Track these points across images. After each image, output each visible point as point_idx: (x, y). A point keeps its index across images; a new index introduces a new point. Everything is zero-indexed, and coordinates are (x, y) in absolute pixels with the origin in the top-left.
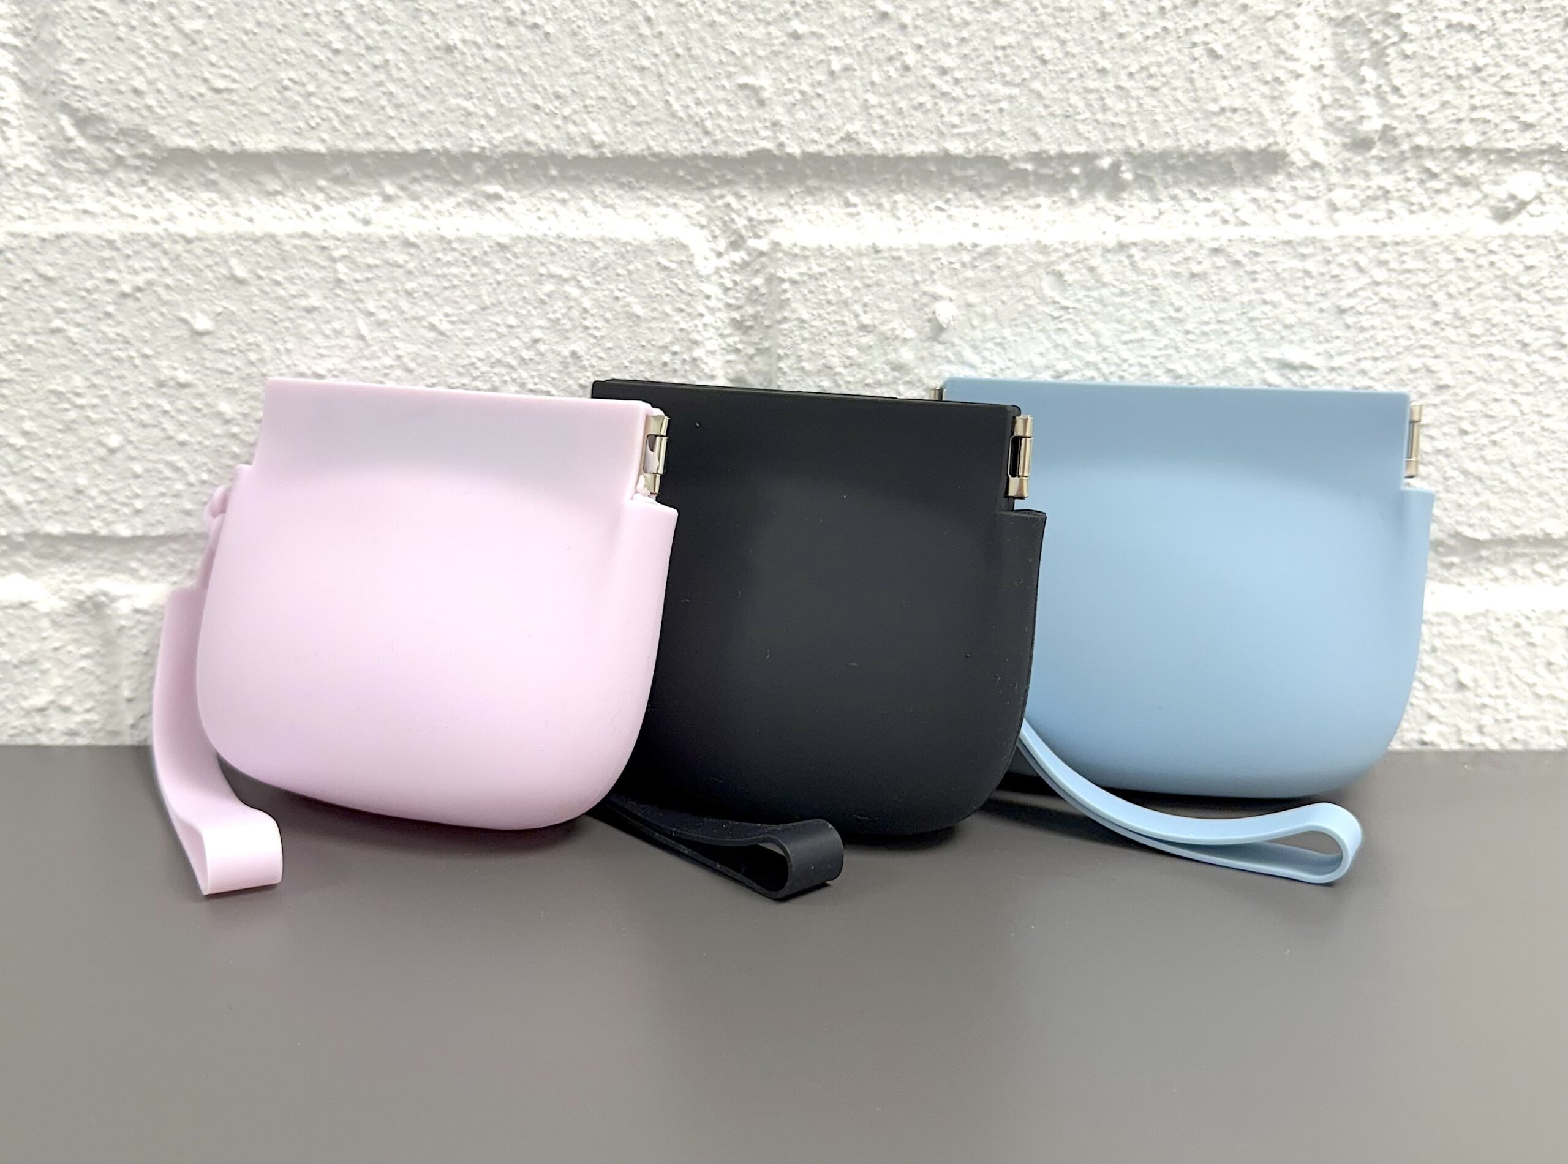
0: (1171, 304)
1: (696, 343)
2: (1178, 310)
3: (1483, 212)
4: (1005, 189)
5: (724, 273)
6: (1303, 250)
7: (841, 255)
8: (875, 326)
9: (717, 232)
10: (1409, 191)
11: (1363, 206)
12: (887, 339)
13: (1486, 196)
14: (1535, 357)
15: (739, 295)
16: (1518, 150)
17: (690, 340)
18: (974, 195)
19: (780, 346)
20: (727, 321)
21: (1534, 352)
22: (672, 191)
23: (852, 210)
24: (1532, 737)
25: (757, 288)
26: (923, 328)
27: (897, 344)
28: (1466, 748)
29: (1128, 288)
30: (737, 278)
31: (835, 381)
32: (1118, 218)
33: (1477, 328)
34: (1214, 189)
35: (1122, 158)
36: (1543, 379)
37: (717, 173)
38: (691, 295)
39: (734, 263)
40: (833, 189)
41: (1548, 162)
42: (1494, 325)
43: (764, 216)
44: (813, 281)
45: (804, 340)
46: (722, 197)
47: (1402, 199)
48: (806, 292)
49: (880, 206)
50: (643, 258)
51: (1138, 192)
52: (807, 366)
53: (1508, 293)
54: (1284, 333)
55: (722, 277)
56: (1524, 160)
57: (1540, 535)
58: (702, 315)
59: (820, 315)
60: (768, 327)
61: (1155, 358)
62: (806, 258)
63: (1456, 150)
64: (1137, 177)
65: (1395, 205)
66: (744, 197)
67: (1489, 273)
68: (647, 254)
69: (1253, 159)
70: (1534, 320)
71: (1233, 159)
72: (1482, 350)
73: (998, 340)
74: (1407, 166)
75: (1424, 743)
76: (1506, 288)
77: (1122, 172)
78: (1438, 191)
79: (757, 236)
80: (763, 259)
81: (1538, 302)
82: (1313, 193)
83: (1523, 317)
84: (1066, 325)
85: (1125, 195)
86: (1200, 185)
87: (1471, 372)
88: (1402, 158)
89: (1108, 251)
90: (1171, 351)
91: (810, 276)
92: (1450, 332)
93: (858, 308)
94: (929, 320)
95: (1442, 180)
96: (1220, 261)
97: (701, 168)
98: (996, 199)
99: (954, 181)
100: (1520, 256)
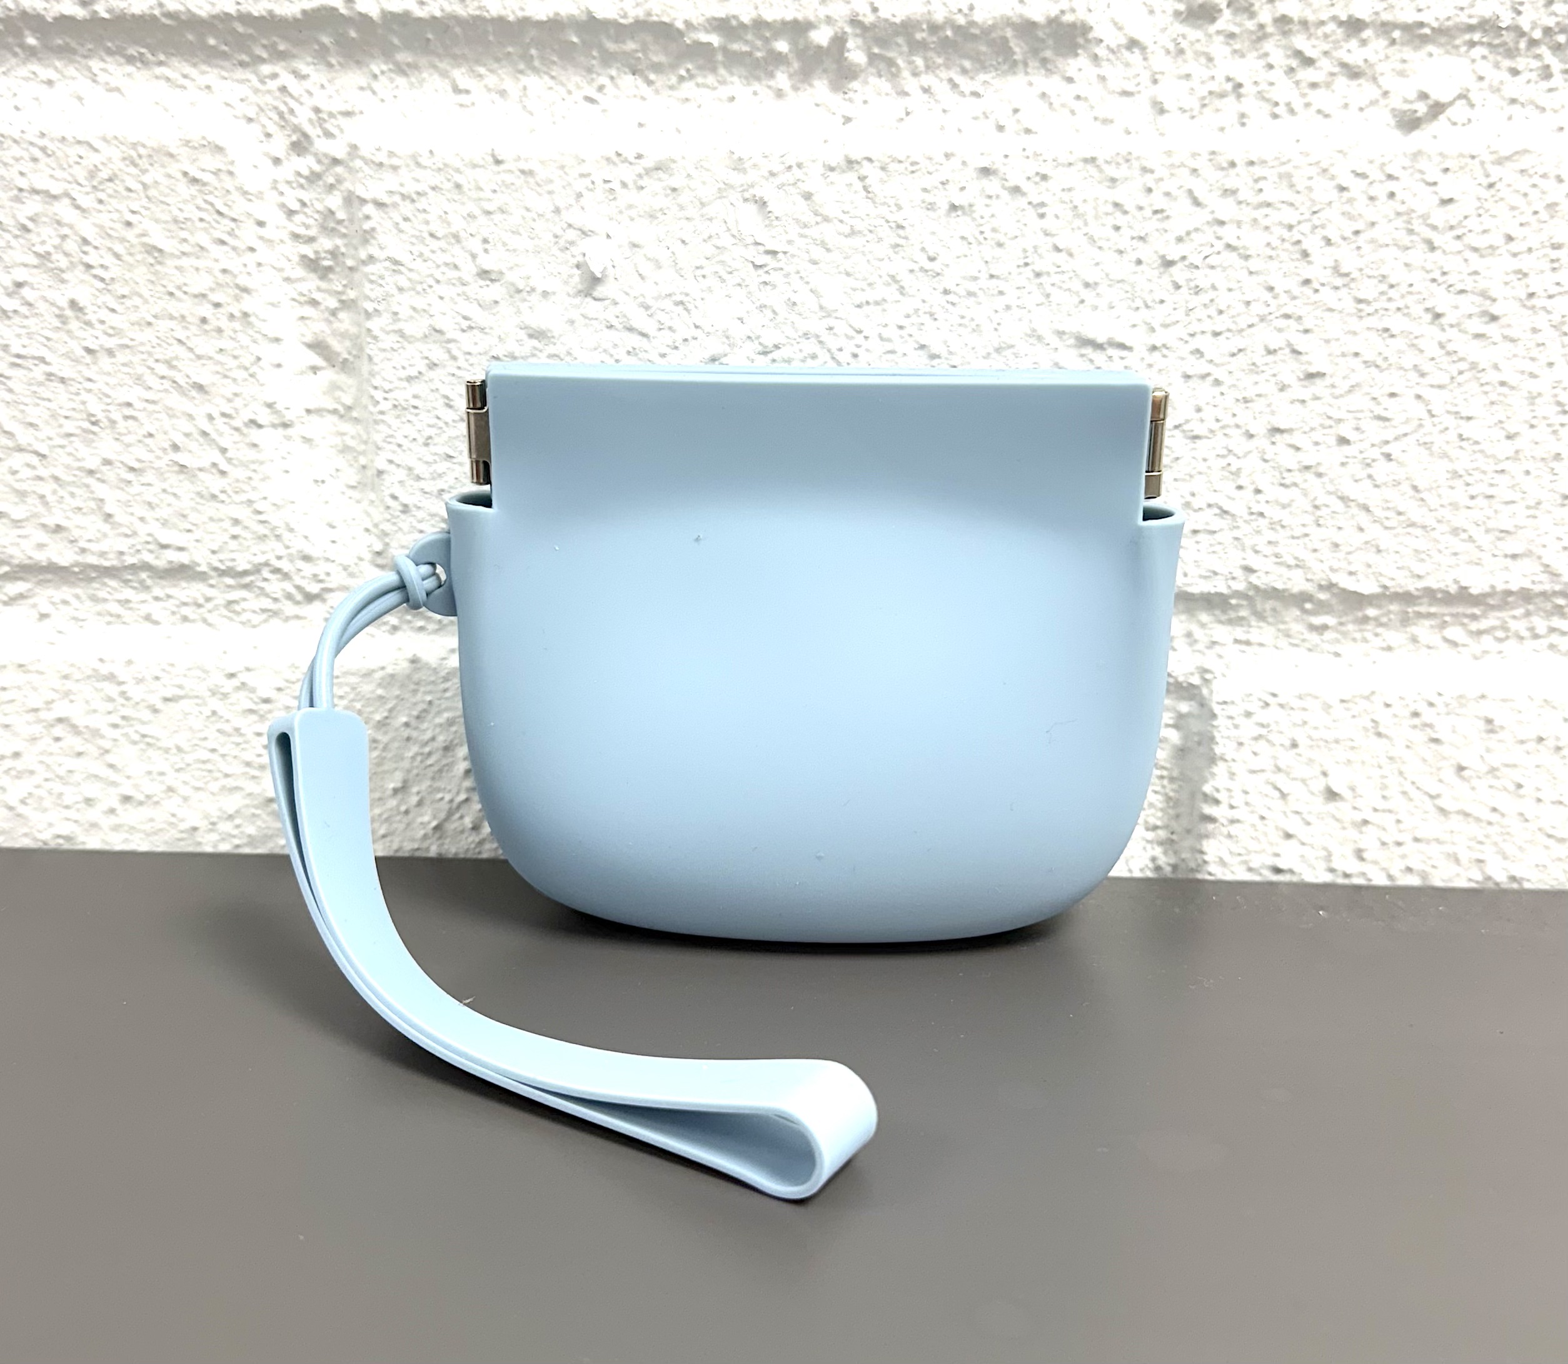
0: (923, 249)
1: (245, 290)
2: (932, 259)
3: (1382, 118)
4: (683, 72)
5: (282, 187)
6: (1111, 171)
7: (446, 165)
8: (501, 273)
9: (272, 128)
10: (1272, 84)
11: (1204, 106)
12: (519, 291)
13: (1386, 94)
14: (1452, 333)
15: (311, 222)
16: (1435, 25)
17: (237, 286)
18: (639, 81)
19: (368, 298)
20: (296, 259)
21: (1452, 326)
22: (204, 67)
23: (463, 99)
24: (1434, 867)
25: (332, 213)
26: (571, 276)
27: (535, 298)
28: (1341, 881)
29: (859, 226)
30: (306, 196)
31: (449, 352)
32: (848, 120)
33: (1368, 289)
34: (982, 77)
35: (848, 29)
36: (1463, 366)
37: (265, 42)
38: (234, 220)
39: (299, 174)
40: (435, 67)
41: (1481, 43)
42: (1392, 286)
43: (336, 106)
44: (408, 202)
45: (401, 289)
46: (274, 76)
47: (1261, 96)
48: (399, 220)
49: (503, 93)
50: (163, 166)
51: (873, 80)
52: (409, 329)
53: (1414, 238)
54: (1086, 294)
55: (282, 194)
56: (1443, 40)
57: (1453, 589)
58: (252, 249)
59: (421, 255)
60: (351, 269)
61: (901, 327)
62: (395, 168)
63: (1341, 24)
64: (872, 58)
65: (1250, 104)
66: (304, 77)
67: (1388, 208)
68: (166, 159)
69: (1040, 34)
70: (1450, 279)
71: (1009, 33)
72: (1373, 322)
73: (678, 298)
74: (1268, 46)
75: (1278, 871)
76: (1411, 232)
77: (848, 51)
78: (1314, 85)
79: (328, 135)
80: (339, 169)
81: (1460, 252)
82: (1130, 87)
83: (1436, 274)
84: (774, 277)
85: (854, 85)
86: (964, 71)
87: (1356, 354)
88: (1260, 35)
89: (832, 169)
90: (926, 319)
91: (404, 197)
92: (1326, 295)
93: (476, 245)
94: (578, 266)
95: (1321, 68)
96: (992, 185)
97: (240, 34)
98: (671, 88)
99: (608, 59)
100: (1435, 184)
